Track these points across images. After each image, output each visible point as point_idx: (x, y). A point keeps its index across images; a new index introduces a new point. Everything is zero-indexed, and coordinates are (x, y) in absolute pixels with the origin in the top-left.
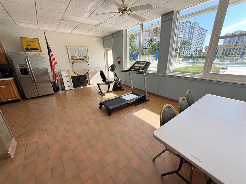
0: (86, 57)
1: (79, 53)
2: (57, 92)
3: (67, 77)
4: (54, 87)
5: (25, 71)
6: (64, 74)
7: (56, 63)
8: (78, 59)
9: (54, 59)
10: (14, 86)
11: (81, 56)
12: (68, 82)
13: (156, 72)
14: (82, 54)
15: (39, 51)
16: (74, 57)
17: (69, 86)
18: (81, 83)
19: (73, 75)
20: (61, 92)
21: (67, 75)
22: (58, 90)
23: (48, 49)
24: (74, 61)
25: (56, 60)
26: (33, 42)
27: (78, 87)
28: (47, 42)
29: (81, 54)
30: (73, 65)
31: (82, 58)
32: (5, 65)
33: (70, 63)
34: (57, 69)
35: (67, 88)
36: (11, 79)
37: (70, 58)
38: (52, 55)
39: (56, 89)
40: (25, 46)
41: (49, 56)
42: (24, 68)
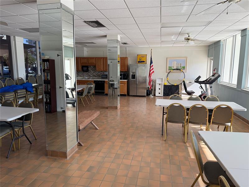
0: (184, 68)
1: (177, 64)
2: (149, 96)
3: (160, 85)
4: (148, 92)
5: (134, 77)
6: (158, 82)
7: (153, 72)
8: (175, 69)
9: (153, 69)
10: (126, 85)
11: (179, 66)
12: (160, 89)
13: (236, 86)
14: (181, 64)
15: (145, 63)
16: (171, 67)
17: (159, 93)
18: (171, 92)
19: (167, 84)
20: (151, 96)
21: (160, 83)
22: (150, 95)
23: (151, 62)
24: (170, 71)
25: (154, 70)
26: (143, 57)
27: (167, 96)
28: (151, 56)
29: (179, 64)
30: (169, 75)
31: (179, 68)
32: (126, 72)
33: (166, 72)
34: (153, 77)
35: (157, 94)
36: (126, 80)
37: (168, 68)
38: (152, 66)
39: (149, 93)
40: (138, 60)
41: (150, 66)
42: (134, 74)
